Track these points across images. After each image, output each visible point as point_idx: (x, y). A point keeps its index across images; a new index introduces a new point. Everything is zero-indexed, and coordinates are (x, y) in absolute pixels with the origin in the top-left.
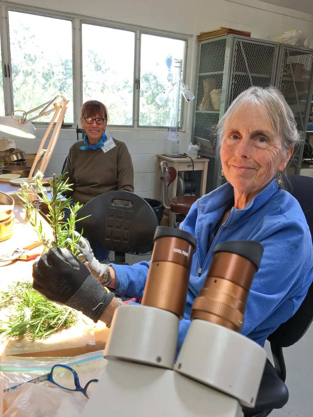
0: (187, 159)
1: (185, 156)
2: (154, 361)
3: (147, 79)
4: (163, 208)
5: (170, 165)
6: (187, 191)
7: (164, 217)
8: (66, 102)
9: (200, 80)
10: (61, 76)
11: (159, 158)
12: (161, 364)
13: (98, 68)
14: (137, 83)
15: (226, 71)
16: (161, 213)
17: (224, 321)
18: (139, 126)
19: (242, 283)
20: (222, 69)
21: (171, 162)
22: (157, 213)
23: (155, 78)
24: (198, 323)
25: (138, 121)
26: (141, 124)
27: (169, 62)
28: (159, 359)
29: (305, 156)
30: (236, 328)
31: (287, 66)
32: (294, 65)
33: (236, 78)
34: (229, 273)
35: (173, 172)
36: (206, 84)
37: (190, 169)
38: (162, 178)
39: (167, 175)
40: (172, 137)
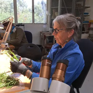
0: (49, 33)
1: (48, 32)
2: (43, 91)
3: (36, 8)
4: (43, 47)
5: (44, 35)
6: (49, 42)
7: (43, 50)
8: (13, 18)
9: (52, 9)
10: (10, 8)
11: (41, 33)
12: (45, 91)
13: (21, 6)
14: (33, 10)
15: (59, 7)
16: (42, 49)
17: (60, 80)
18: (34, 23)
19: (64, 70)
20: (58, 6)
21: (44, 34)
22: (41, 49)
23: (38, 8)
24: (54, 81)
25: (34, 22)
26: (35, 23)
27: (42, 3)
28: (44, 90)
29: (83, 31)
30: (63, 82)
31: (76, 5)
32: (78, 4)
33: (62, 9)
34: (61, 68)
35: (45, 37)
36: (53, 10)
37: (50, 35)
38: (42, 39)
39: (43, 38)
40: (44, 26)
